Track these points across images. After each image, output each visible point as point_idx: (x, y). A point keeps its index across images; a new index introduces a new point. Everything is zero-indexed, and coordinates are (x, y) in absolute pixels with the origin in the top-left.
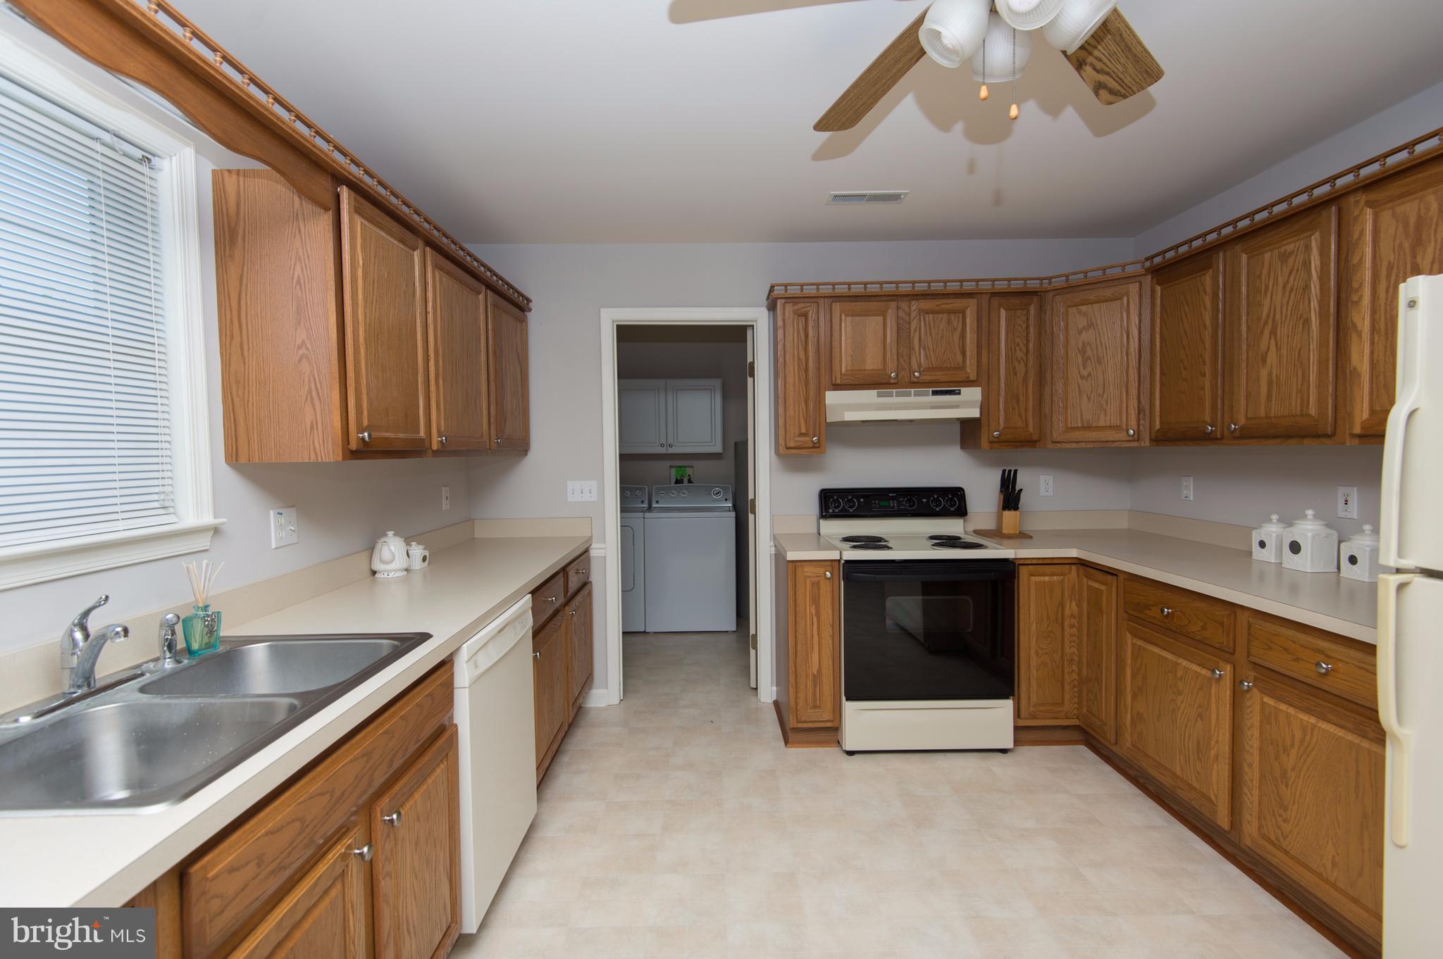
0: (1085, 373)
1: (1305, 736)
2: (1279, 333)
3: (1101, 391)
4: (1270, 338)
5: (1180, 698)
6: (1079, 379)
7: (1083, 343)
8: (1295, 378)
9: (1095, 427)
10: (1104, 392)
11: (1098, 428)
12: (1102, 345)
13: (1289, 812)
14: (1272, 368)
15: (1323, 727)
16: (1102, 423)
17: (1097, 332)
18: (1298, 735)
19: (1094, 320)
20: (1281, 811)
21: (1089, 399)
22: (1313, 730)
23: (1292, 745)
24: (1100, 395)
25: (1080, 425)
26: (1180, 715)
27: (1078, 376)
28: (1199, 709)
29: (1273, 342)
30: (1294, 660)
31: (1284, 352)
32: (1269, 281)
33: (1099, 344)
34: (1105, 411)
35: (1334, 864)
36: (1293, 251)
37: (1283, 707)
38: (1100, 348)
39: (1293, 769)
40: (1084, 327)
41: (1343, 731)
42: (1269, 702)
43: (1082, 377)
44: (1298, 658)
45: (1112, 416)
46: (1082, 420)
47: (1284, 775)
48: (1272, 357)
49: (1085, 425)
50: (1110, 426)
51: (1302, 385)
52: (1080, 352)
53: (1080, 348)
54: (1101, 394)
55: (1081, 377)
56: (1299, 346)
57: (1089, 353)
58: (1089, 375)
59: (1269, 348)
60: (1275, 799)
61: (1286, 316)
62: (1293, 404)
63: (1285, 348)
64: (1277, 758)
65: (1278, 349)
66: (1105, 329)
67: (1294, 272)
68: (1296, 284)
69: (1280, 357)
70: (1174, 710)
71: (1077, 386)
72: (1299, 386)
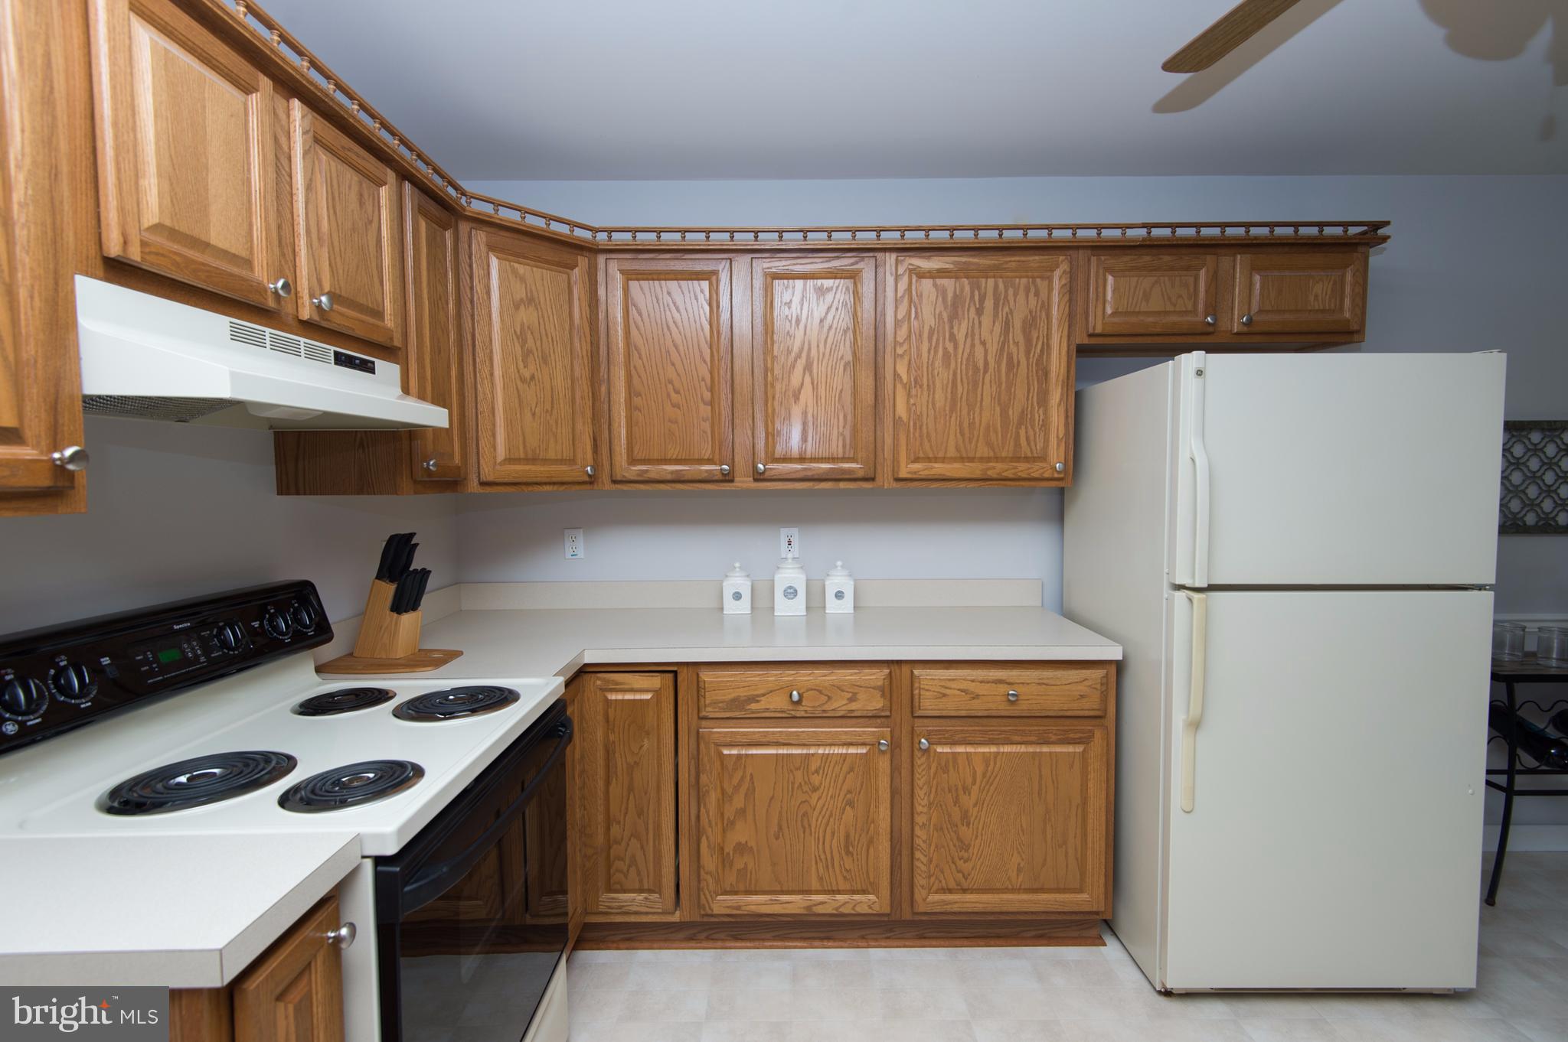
0: (527, 374)
1: (988, 767)
2: (815, 371)
3: (548, 406)
4: (804, 374)
5: (815, 796)
6: (519, 382)
7: (522, 325)
8: (836, 420)
9: (542, 459)
10: (552, 407)
11: (546, 461)
12: (547, 335)
13: (970, 851)
14: (806, 406)
15: (1006, 750)
16: (551, 455)
17: (540, 313)
18: (980, 770)
19: (535, 293)
20: (963, 853)
21: (534, 414)
22: (995, 758)
23: (974, 783)
24: (547, 411)
25: (522, 456)
26: (815, 816)
27: (517, 375)
28: (849, 796)
29: (807, 379)
30: (974, 698)
31: (822, 392)
32: (802, 310)
33: (544, 333)
34: (555, 436)
35: (1019, 870)
36: (832, 287)
37: (960, 749)
38: (544, 338)
39: (975, 805)
40: (522, 300)
41: (1023, 746)
42: (945, 751)
43: (523, 380)
44: (978, 695)
45: (564, 446)
46: (525, 446)
47: (965, 816)
48: (807, 393)
49: (530, 456)
50: (562, 460)
51: (844, 427)
52: (518, 338)
53: (519, 333)
54: (550, 410)
55: (521, 379)
56: (839, 388)
57: (530, 343)
58: (533, 377)
59: (802, 384)
60: (955, 846)
61: (824, 354)
62: (834, 446)
63: (823, 387)
64: (956, 802)
65: (815, 387)
66: (549, 310)
67: (833, 310)
68: (835, 321)
69: (817, 398)
70: (805, 814)
71: (515, 392)
72: (841, 429)
